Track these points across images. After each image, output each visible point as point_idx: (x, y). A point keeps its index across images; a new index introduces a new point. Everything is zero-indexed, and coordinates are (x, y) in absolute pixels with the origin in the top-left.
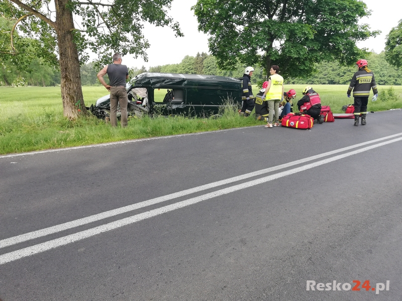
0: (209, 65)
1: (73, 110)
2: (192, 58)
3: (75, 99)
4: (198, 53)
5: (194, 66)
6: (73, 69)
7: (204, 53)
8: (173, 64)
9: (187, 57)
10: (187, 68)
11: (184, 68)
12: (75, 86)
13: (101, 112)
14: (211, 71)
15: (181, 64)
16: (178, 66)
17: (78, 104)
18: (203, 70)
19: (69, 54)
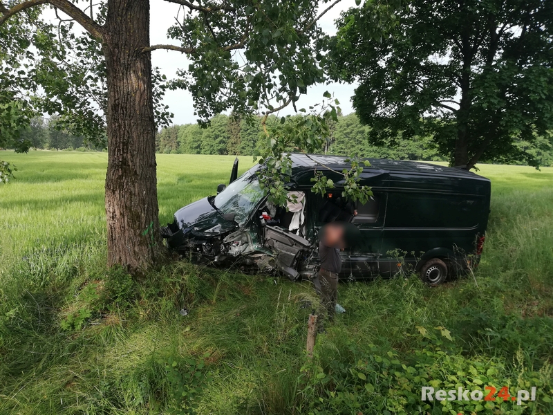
3: (143, 220)
5: (227, 128)
6: (143, 147)
11: (212, 130)
12: (143, 188)
17: (149, 233)
18: (240, 134)
19: (137, 108)
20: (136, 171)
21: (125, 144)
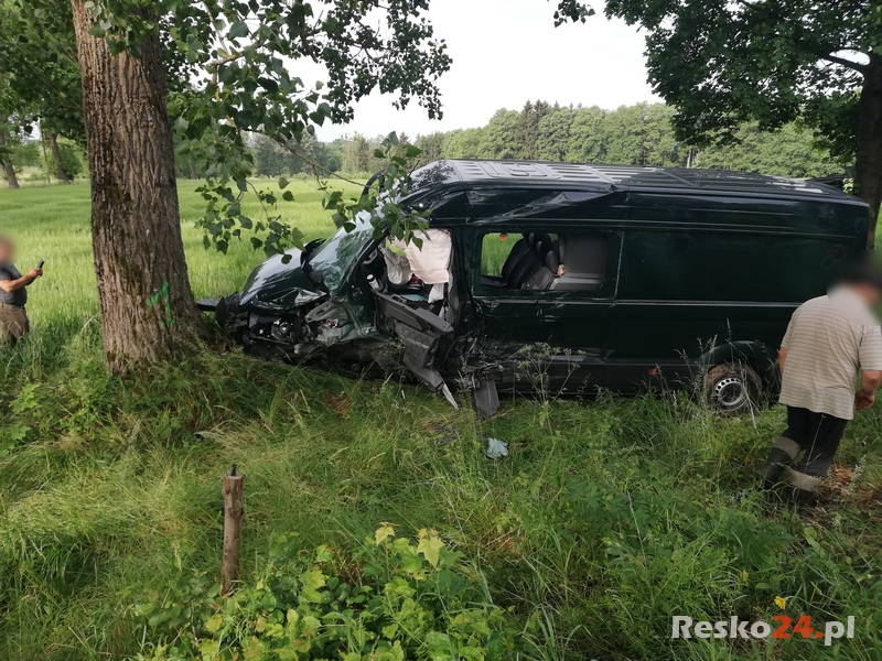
0: (551, 130)
1: (138, 328)
2: (513, 114)
3: (148, 280)
4: (528, 103)
5: (517, 134)
6: (139, 151)
7: (542, 102)
8: (471, 127)
9: (502, 112)
10: (499, 139)
11: (493, 137)
12: (145, 223)
13: (258, 326)
14: (556, 145)
15: (487, 128)
16: (480, 132)
17: (160, 301)
18: (538, 142)
19: (122, 81)
20: (128, 195)
21: (107, 147)
